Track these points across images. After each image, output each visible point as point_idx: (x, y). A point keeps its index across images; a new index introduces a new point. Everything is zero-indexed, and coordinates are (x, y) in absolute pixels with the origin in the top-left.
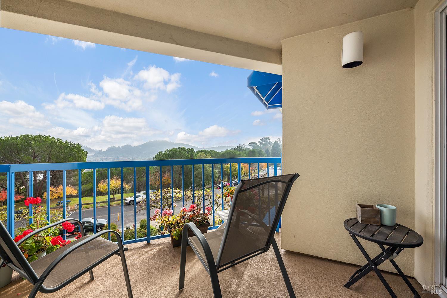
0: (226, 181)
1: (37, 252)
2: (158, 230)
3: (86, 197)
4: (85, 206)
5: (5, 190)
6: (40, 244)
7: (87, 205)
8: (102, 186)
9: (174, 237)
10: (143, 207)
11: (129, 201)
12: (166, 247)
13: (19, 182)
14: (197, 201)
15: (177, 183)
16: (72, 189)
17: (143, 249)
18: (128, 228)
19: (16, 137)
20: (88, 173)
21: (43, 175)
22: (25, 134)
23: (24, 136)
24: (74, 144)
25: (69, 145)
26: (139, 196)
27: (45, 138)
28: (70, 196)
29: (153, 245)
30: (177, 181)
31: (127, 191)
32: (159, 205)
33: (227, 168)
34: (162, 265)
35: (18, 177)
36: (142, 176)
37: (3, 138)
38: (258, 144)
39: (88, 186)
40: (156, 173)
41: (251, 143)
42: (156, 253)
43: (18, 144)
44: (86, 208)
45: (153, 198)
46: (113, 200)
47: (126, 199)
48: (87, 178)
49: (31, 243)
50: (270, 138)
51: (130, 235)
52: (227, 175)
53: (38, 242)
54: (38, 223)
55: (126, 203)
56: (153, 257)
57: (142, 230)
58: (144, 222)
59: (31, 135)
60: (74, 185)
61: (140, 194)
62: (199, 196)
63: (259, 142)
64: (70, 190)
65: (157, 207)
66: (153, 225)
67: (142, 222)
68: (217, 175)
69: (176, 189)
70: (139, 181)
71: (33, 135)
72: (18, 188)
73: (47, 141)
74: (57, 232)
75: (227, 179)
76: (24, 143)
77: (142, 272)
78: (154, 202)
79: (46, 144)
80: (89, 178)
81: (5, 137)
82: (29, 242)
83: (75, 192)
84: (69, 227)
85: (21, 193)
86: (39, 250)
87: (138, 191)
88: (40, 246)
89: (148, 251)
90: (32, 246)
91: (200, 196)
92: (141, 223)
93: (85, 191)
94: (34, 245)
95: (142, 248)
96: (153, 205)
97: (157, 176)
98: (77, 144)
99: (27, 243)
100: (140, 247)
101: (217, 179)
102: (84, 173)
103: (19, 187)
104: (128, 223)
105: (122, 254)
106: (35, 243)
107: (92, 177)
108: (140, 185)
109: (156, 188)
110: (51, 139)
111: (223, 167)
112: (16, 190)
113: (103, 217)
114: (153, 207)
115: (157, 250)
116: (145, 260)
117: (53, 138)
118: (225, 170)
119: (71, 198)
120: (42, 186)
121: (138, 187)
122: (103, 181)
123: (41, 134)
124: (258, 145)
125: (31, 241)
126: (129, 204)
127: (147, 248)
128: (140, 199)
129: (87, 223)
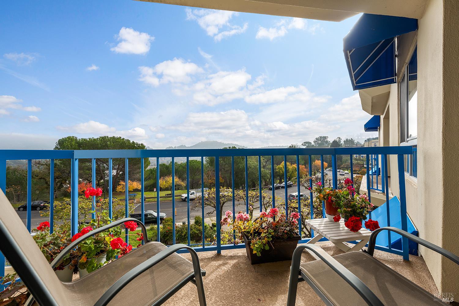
0: (278, 183)
1: (96, 255)
2: (211, 228)
3: (149, 191)
4: (148, 200)
5: (89, 183)
6: (101, 245)
7: (150, 199)
8: (162, 182)
9: (254, 252)
10: (197, 204)
11: (184, 198)
12: (242, 263)
13: (99, 176)
14: (250, 201)
15: (228, 183)
16: (138, 184)
17: (213, 262)
18: (184, 223)
19: (97, 138)
20: (150, 170)
21: (116, 171)
22: (103, 136)
23: (102, 138)
24: (139, 144)
25: (136, 145)
26: (193, 193)
27: (118, 139)
28: (136, 190)
29: (225, 256)
30: (228, 181)
31: (182, 188)
32: (212, 203)
33: (279, 169)
34: (243, 291)
35: (98, 172)
36: (196, 174)
37: (88, 140)
38: (313, 143)
39: (151, 182)
40: (208, 172)
41: (304, 143)
42: (230, 271)
43: (98, 145)
44: (149, 202)
45: (206, 196)
46: (171, 195)
47: (182, 195)
48: (150, 175)
49: (90, 244)
50: (327, 137)
51: (186, 230)
52: (279, 176)
53: (99, 241)
54: (98, 219)
55: (182, 199)
56: (228, 275)
57: (197, 226)
58: (198, 218)
59: (108, 137)
60: (139, 180)
61: (194, 191)
62: (251, 197)
63: (314, 142)
64: (136, 185)
65: (210, 205)
66: (206, 222)
67: (197, 218)
68: (269, 176)
69: (228, 189)
70: (193, 179)
71: (109, 137)
72: (98, 181)
73: (119, 142)
74: (119, 230)
75: (279, 181)
76: (103, 144)
77: (218, 300)
78: (207, 200)
79: (118, 144)
80: (151, 175)
81: (89, 139)
82: (88, 243)
83: (140, 187)
84: (131, 226)
85: (101, 186)
86: (99, 253)
87: (192, 188)
88: (100, 247)
89: (220, 265)
90: (90, 248)
91: (253, 197)
92: (195, 220)
93: (148, 186)
94: (92, 246)
95: (212, 260)
96: (207, 202)
97: (209, 175)
98: (142, 144)
99: (86, 243)
100: (209, 258)
101: (268, 180)
102: (147, 170)
103: (100, 180)
104: (184, 218)
105: (198, 282)
106: (95, 243)
107: (153, 174)
108: (194, 183)
109: (208, 186)
110: (122, 140)
111: (275, 168)
112: (97, 183)
113: (163, 211)
114: (206, 204)
115: (231, 265)
116: (219, 280)
117: (123, 139)
118: (277, 170)
119: (137, 192)
120: (115, 180)
121: (192, 185)
122: (162, 177)
123: (114, 136)
124: (313, 145)
125: (90, 241)
126: (184, 200)
127: (218, 260)
128: (194, 196)
129: (149, 215)
